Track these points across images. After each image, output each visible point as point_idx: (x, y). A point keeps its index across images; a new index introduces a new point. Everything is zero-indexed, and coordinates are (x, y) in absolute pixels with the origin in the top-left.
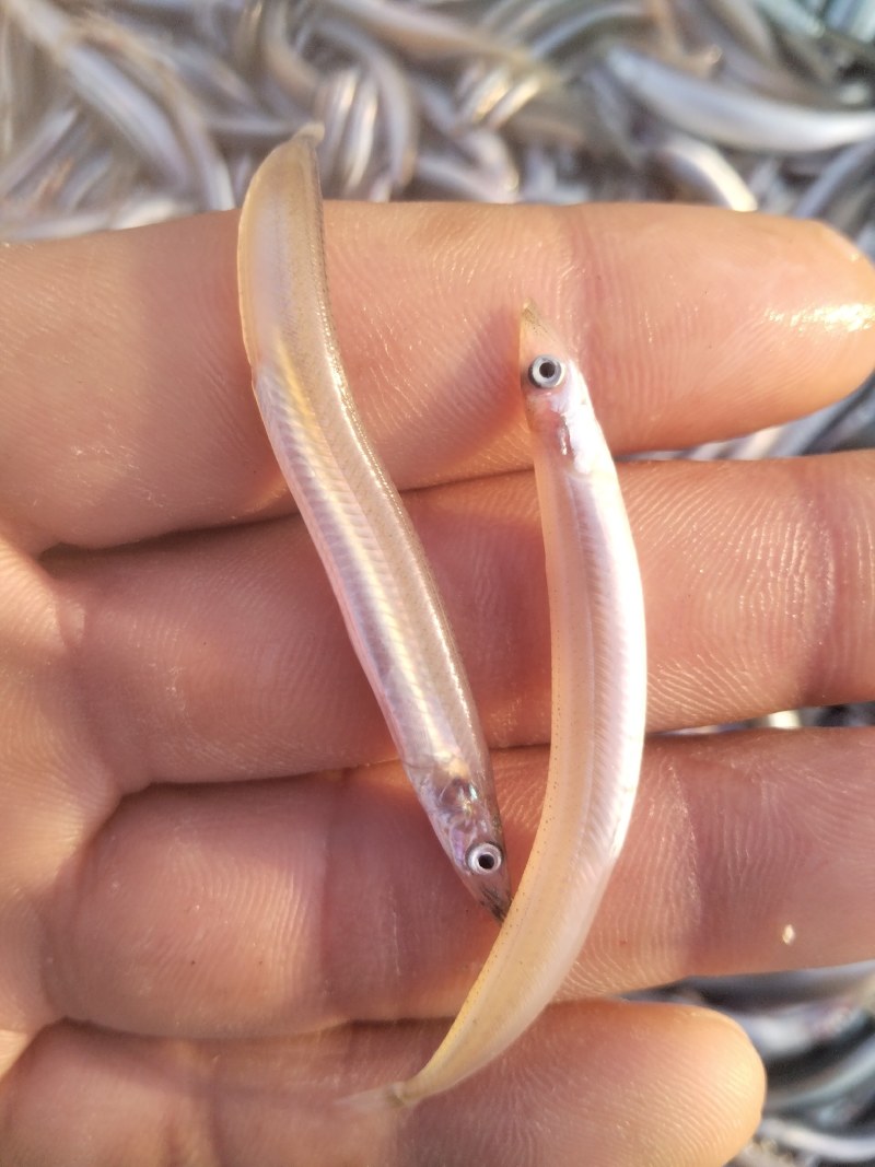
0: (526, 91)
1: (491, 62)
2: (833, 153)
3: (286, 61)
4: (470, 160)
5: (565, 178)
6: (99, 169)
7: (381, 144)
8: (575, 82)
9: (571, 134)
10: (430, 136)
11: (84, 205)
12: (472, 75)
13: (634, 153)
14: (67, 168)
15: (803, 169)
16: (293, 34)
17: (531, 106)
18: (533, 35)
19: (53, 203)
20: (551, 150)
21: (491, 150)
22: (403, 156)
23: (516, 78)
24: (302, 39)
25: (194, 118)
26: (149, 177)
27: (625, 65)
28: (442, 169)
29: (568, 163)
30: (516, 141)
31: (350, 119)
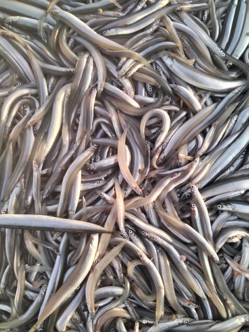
3: (66, 48)
4: (121, 87)
7: (95, 79)
8: (151, 64)
10: (110, 78)
12: (124, 59)
16: (68, 40)
20: (145, 85)
21: (128, 84)
22: (101, 82)
23: (137, 62)
24: (72, 41)
25: (37, 63)
27: (168, 62)
28: (113, 88)
30: (134, 81)
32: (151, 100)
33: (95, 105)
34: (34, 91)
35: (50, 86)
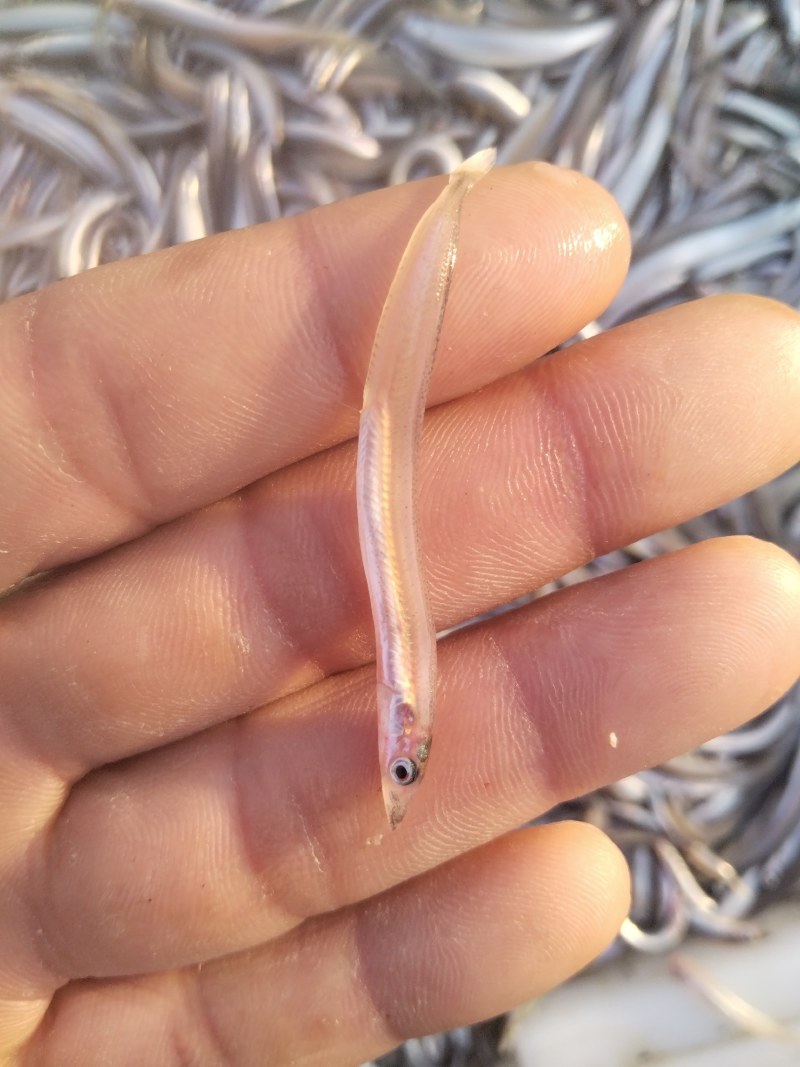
0: (352, 61)
1: (322, 45)
2: (575, 58)
3: (173, 76)
4: (321, 117)
5: (392, 116)
6: (52, 183)
7: (257, 121)
8: (385, 47)
9: (390, 84)
10: (290, 107)
11: (47, 210)
12: (311, 58)
13: (438, 88)
14: (27, 187)
15: (558, 73)
16: (173, 56)
17: (358, 71)
18: (348, 20)
19: (22, 214)
20: (379, 98)
21: (336, 107)
22: (276, 126)
23: (343, 54)
24: (181, 58)
25: (115, 131)
26: (90, 181)
27: (418, 27)
28: (304, 128)
29: (393, 105)
30: (353, 97)
31: (230, 108)
32: (401, 128)
33: (276, 179)
34: (125, 198)
35: (160, 169)
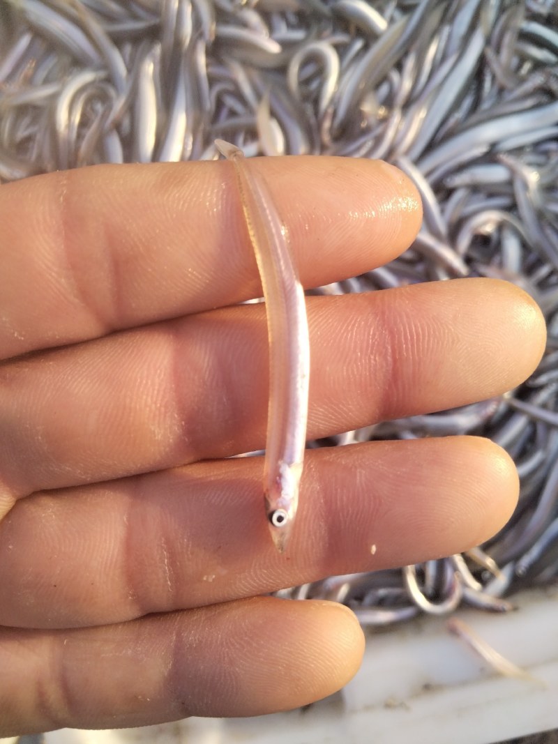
4: (244, 24)
5: (290, 26)
6: (51, 62)
7: (197, 23)
9: (292, 3)
10: (221, 15)
11: (47, 81)
13: (325, 9)
14: (34, 64)
15: (409, 2)
19: (29, 82)
20: (283, 15)
21: (253, 18)
22: (210, 27)
25: (97, 28)
26: (78, 62)
28: (231, 31)
29: (293, 19)
30: (265, 12)
31: (179, 14)
32: (298, 35)
33: (207, 65)
34: (102, 74)
35: (127, 57)
